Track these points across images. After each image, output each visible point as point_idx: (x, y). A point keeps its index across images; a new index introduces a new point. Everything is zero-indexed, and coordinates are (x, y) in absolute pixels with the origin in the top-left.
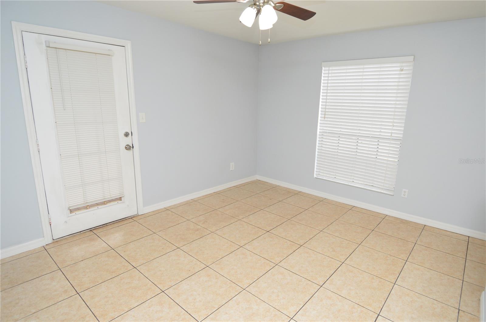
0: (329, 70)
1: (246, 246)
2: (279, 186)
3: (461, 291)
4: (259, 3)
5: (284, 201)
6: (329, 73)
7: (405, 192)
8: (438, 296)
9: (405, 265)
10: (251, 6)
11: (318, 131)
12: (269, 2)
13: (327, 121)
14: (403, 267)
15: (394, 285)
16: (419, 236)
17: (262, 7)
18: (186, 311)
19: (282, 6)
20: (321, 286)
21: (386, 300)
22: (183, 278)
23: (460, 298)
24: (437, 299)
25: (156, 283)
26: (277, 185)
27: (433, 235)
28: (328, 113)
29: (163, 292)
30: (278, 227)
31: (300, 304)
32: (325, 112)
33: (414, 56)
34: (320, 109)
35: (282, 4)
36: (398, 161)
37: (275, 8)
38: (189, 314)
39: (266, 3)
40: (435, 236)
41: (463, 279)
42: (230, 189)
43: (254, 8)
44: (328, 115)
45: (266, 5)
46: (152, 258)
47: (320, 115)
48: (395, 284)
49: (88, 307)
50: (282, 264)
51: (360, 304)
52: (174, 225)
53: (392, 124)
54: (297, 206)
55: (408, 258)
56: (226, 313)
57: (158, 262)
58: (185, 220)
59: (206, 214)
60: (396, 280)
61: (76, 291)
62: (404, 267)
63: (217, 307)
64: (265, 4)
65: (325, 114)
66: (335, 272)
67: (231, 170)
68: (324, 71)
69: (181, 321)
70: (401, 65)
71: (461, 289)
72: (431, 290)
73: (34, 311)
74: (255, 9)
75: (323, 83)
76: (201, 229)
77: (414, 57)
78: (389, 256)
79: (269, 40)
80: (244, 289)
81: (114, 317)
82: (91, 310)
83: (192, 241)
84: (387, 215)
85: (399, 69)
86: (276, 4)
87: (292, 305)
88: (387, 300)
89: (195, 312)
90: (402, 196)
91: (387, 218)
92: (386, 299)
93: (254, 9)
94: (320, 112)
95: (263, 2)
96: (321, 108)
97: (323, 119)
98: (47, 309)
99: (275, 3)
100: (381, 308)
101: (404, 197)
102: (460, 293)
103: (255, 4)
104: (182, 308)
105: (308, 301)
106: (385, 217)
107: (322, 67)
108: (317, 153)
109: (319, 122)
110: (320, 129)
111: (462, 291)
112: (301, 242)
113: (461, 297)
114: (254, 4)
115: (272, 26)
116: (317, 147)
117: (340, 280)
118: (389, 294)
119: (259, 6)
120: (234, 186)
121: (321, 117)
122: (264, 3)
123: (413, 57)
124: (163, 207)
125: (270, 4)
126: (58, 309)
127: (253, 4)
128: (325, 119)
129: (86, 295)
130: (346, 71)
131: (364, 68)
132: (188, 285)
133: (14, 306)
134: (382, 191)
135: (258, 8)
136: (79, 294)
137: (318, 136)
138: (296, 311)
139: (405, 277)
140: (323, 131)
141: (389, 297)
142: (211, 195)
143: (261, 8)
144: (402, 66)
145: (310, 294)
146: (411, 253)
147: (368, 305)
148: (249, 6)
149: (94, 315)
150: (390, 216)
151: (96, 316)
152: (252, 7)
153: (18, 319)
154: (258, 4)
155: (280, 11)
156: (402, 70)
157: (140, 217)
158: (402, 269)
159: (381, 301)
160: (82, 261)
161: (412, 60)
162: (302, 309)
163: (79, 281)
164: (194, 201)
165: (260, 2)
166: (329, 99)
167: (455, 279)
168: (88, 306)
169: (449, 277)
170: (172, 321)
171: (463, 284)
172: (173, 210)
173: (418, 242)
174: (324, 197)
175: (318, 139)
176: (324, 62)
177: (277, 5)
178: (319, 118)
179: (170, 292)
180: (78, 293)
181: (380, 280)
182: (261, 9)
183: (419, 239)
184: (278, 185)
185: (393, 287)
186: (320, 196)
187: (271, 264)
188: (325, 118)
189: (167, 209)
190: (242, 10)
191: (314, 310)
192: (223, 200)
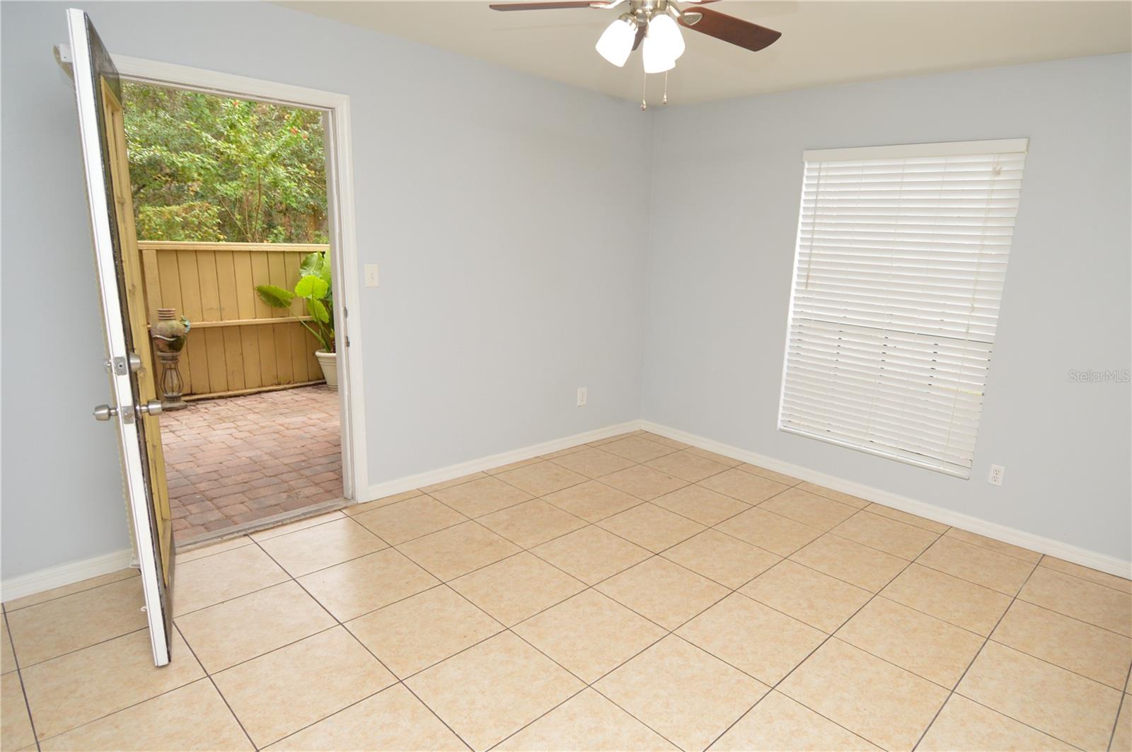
0: (820, 170)
1: (602, 586)
2: (693, 447)
3: (1116, 716)
4: (642, 9)
5: (702, 483)
6: (819, 177)
7: (997, 472)
8: (1057, 725)
9: (983, 649)
10: (624, 17)
11: (791, 315)
12: (668, 7)
13: (811, 292)
14: (979, 653)
15: (951, 694)
16: (1026, 581)
17: (650, 20)
18: (451, 730)
19: (698, 16)
20: (773, 688)
21: (926, 728)
22: (449, 654)
23: (1111, 732)
24: (1055, 734)
25: (385, 661)
26: (688, 445)
27: (1061, 579)
28: (815, 275)
29: (401, 681)
30: (681, 544)
31: (718, 727)
32: (809, 270)
33: (1027, 139)
34: (796, 264)
35: (698, 12)
36: (983, 394)
37: (681, 21)
38: (457, 735)
39: (660, 9)
40: (1067, 582)
41: (1125, 690)
42: (574, 451)
43: (630, 21)
44: (815, 278)
45: (659, 14)
46: (382, 604)
47: (795, 279)
48: (953, 691)
49: (229, 707)
50: (683, 631)
51: (862, 734)
52: (436, 530)
53: (970, 305)
54: (733, 496)
55: (992, 632)
56: (543, 739)
57: (394, 614)
58: (463, 519)
59: (515, 508)
60: (956, 683)
61: (205, 671)
62: (981, 653)
63: (522, 723)
64: (657, 13)
65: (808, 277)
66: (809, 655)
67: (578, 404)
68: (809, 172)
69: (438, 749)
70: (996, 160)
71: (1116, 712)
72: (1041, 711)
73: (108, 711)
74: (634, 25)
75: (804, 200)
76: (500, 542)
77: (1029, 141)
78: (945, 625)
79: (665, 97)
80: (589, 686)
81: (286, 733)
82: (236, 715)
83: (475, 568)
84: (951, 527)
85: (990, 169)
86: (684, 12)
87: (699, 728)
88: (930, 728)
89: (472, 733)
90: (991, 481)
91: (950, 533)
92: (928, 726)
93: (631, 24)
94: (795, 272)
95: (651, 8)
96: (799, 261)
97: (804, 288)
98: (136, 707)
99: (682, 10)
100: (914, 746)
101: (994, 483)
102: (1114, 722)
103: (633, 13)
104: (441, 720)
105: (738, 721)
106: (945, 532)
107: (803, 163)
108: (785, 370)
109: (793, 294)
110: (794, 312)
111: (1120, 716)
112: (735, 582)
113: (1113, 732)
114: (632, 11)
115: (673, 65)
116: (786, 357)
117: (819, 676)
118: (936, 716)
119: (644, 16)
120: (585, 444)
121: (798, 283)
122: (655, 10)
123: (1024, 141)
124: (415, 488)
125: (669, 14)
126: (161, 709)
127: (629, 12)
128: (809, 289)
129: (226, 680)
130: (860, 173)
131: (904, 166)
132: (459, 669)
133: (65, 698)
134: (941, 468)
135: (642, 21)
136: (211, 677)
137: (789, 329)
138: (708, 741)
139: (980, 677)
140: (802, 317)
141: (935, 721)
142: (528, 463)
143: (648, 21)
144: (998, 163)
145: (744, 706)
146: (1000, 620)
147: (881, 739)
148: (620, 18)
149: (241, 725)
150: (960, 529)
151: (245, 728)
152: (626, 21)
153: (72, 726)
154: (640, 11)
155: (694, 27)
156: (998, 173)
157: (360, 508)
158: (975, 658)
159: (916, 730)
160: (223, 603)
161: (1024, 148)
162: (721, 738)
163: (213, 647)
164: (488, 475)
165: (644, 7)
166: (818, 240)
167: (1104, 687)
168: (228, 705)
169: (1089, 682)
170: (417, 749)
171: (1124, 701)
172: (437, 495)
173: (1022, 596)
174: (801, 478)
175: (789, 336)
176: (807, 150)
177: (686, 14)
178: (794, 286)
179: (416, 683)
180: (208, 676)
181: (918, 681)
182: (647, 23)
183: (1024, 587)
184: (692, 445)
185: (947, 700)
186: (789, 475)
187: (658, 630)
188: (807, 284)
189: (422, 492)
190: (603, 26)
191: (750, 742)
192: (557, 475)
